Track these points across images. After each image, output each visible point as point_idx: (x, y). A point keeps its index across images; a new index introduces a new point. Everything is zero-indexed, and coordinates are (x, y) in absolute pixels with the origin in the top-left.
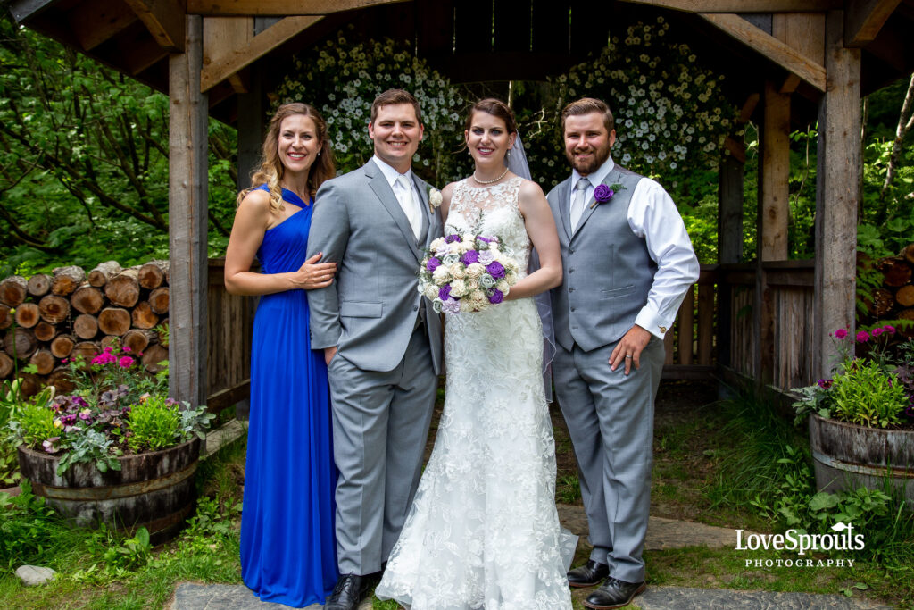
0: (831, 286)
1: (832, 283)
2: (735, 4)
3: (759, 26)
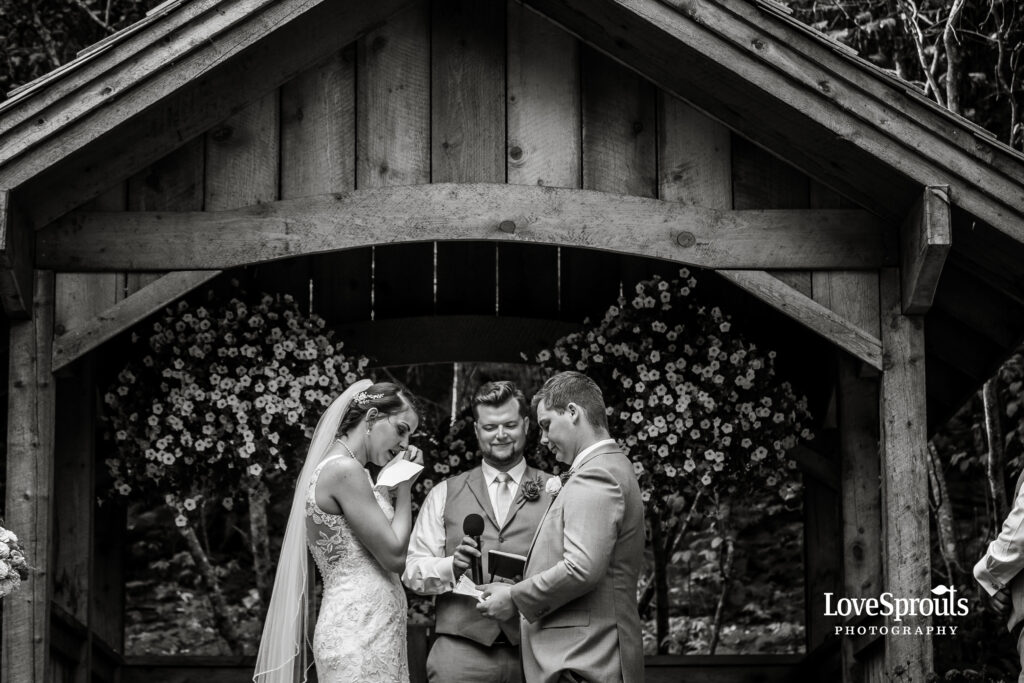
2: (763, 259)
3: (795, 287)
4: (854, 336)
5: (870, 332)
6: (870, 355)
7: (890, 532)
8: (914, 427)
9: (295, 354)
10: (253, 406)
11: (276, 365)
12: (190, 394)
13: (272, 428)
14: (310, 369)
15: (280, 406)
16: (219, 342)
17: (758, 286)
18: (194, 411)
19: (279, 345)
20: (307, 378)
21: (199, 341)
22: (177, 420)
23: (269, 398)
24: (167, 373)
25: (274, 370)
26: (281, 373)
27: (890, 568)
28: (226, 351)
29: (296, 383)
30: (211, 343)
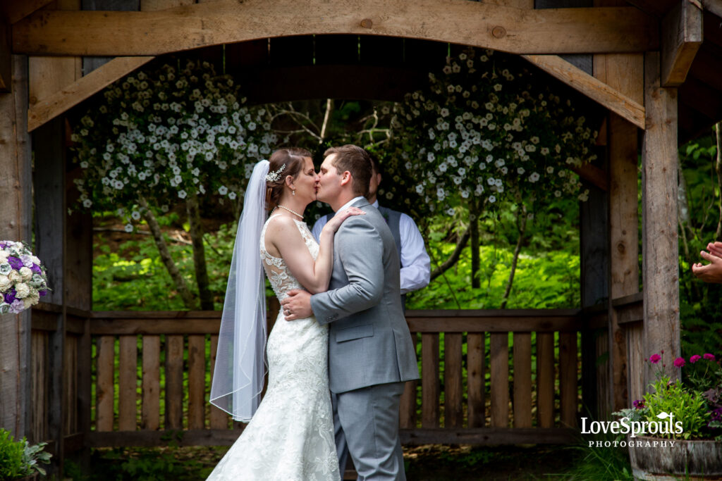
0: (656, 317)
1: (657, 314)
2: (557, 46)
3: (580, 67)
4: (624, 103)
5: (636, 100)
6: (635, 118)
7: (648, 250)
8: (668, 171)
9: (211, 109)
10: (180, 148)
11: (196, 117)
12: (134, 138)
13: (195, 164)
14: (222, 120)
15: (200, 149)
16: (155, 99)
17: (552, 67)
18: (137, 150)
19: (199, 102)
20: (220, 127)
21: (140, 97)
22: (124, 156)
23: (191, 142)
24: (116, 122)
25: (195, 121)
26: (200, 123)
27: (649, 277)
28: (159, 106)
29: (211, 131)
30: (149, 99)
